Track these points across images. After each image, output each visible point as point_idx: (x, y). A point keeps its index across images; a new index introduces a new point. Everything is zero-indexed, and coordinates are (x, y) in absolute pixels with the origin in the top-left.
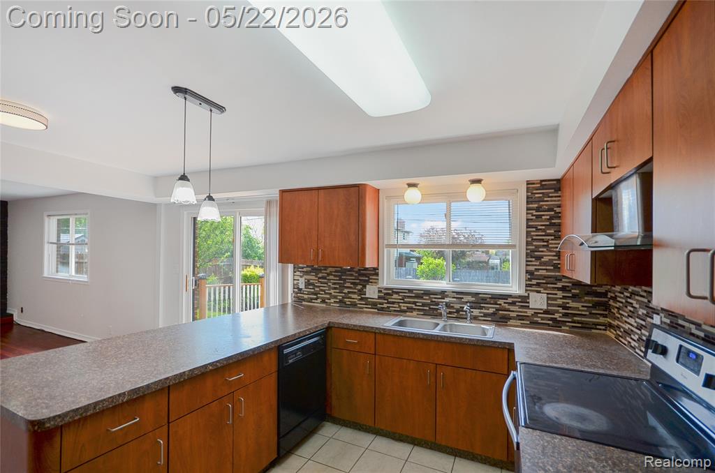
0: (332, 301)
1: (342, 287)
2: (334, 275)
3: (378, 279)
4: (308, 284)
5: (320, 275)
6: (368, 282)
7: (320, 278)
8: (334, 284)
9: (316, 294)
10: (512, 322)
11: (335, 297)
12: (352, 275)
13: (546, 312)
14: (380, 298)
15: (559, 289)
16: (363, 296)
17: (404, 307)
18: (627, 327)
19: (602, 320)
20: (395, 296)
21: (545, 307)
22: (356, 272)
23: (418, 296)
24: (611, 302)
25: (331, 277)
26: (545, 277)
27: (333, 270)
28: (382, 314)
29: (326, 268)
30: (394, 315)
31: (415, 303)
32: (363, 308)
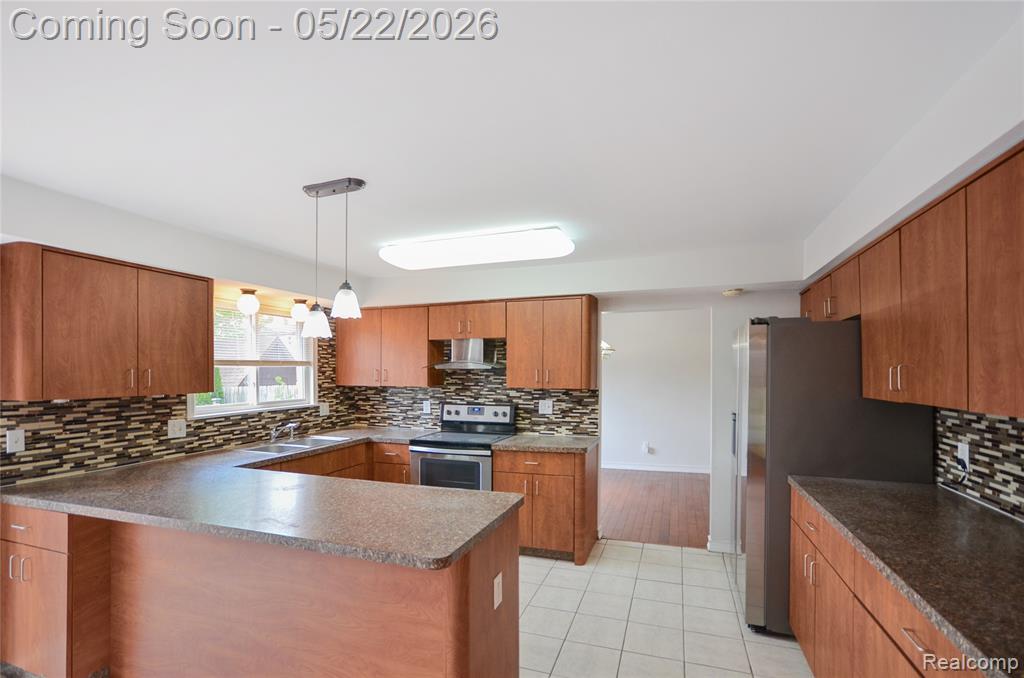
0: (101, 459)
1: (124, 430)
2: (103, 413)
3: (186, 410)
4: (34, 439)
5: (69, 417)
6: (169, 415)
8: (106, 428)
9: (58, 456)
10: (311, 431)
11: (108, 451)
12: (141, 409)
13: (329, 417)
14: (188, 435)
15: (334, 397)
16: (162, 438)
17: (219, 440)
18: (386, 415)
19: (353, 416)
20: (209, 428)
21: (328, 414)
22: (149, 403)
23: (238, 424)
24: (361, 403)
25: (96, 418)
26: (328, 389)
27: (103, 403)
28: (192, 457)
29: (84, 402)
30: (209, 454)
31: (232, 432)
32: (162, 456)
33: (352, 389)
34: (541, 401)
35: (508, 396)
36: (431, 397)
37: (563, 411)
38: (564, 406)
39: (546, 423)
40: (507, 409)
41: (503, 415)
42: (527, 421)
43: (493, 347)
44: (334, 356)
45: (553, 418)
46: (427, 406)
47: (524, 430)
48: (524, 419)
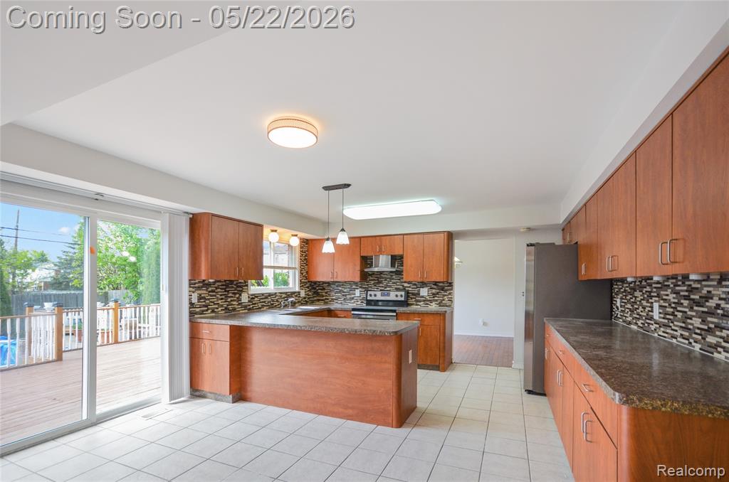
0: (220, 309)
1: (227, 297)
2: (220, 288)
3: (248, 289)
4: (200, 298)
5: (210, 289)
6: (242, 291)
7: (210, 292)
8: (221, 295)
9: (206, 306)
10: (297, 305)
11: (222, 306)
12: (233, 287)
13: (305, 298)
14: (249, 301)
15: (307, 287)
16: (240, 302)
17: (260, 305)
18: (334, 297)
19: (315, 298)
20: (256, 299)
21: (304, 296)
22: (235, 285)
23: (266, 298)
24: (319, 291)
25: (219, 290)
26: (304, 282)
27: (220, 284)
29: (214, 283)
30: (257, 312)
31: (264, 302)
32: (239, 311)
33: (315, 283)
34: (421, 289)
35: (403, 286)
36: (360, 287)
37: (433, 294)
38: (434, 291)
39: (424, 301)
40: (403, 293)
41: (400, 296)
42: (414, 300)
43: (396, 259)
44: (307, 265)
45: (427, 297)
46: (357, 292)
47: (412, 304)
48: (412, 298)
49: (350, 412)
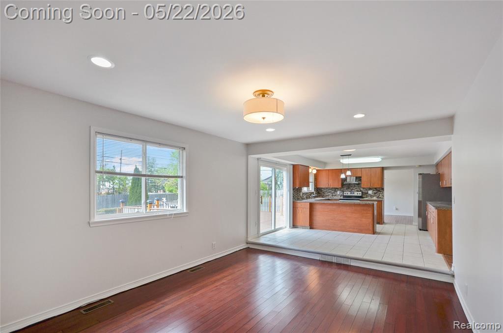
4: (294, 193)
6: (300, 191)
14: (302, 196)
18: (327, 195)
19: (318, 195)
23: (306, 194)
26: (315, 187)
31: (305, 196)
33: (319, 188)
34: (369, 191)
35: (360, 190)
36: (340, 190)
38: (375, 192)
39: (370, 196)
40: (361, 193)
41: (359, 194)
42: (365, 195)
43: (359, 178)
44: (316, 181)
45: (372, 195)
46: (338, 193)
47: (365, 197)
49: (355, 230)
